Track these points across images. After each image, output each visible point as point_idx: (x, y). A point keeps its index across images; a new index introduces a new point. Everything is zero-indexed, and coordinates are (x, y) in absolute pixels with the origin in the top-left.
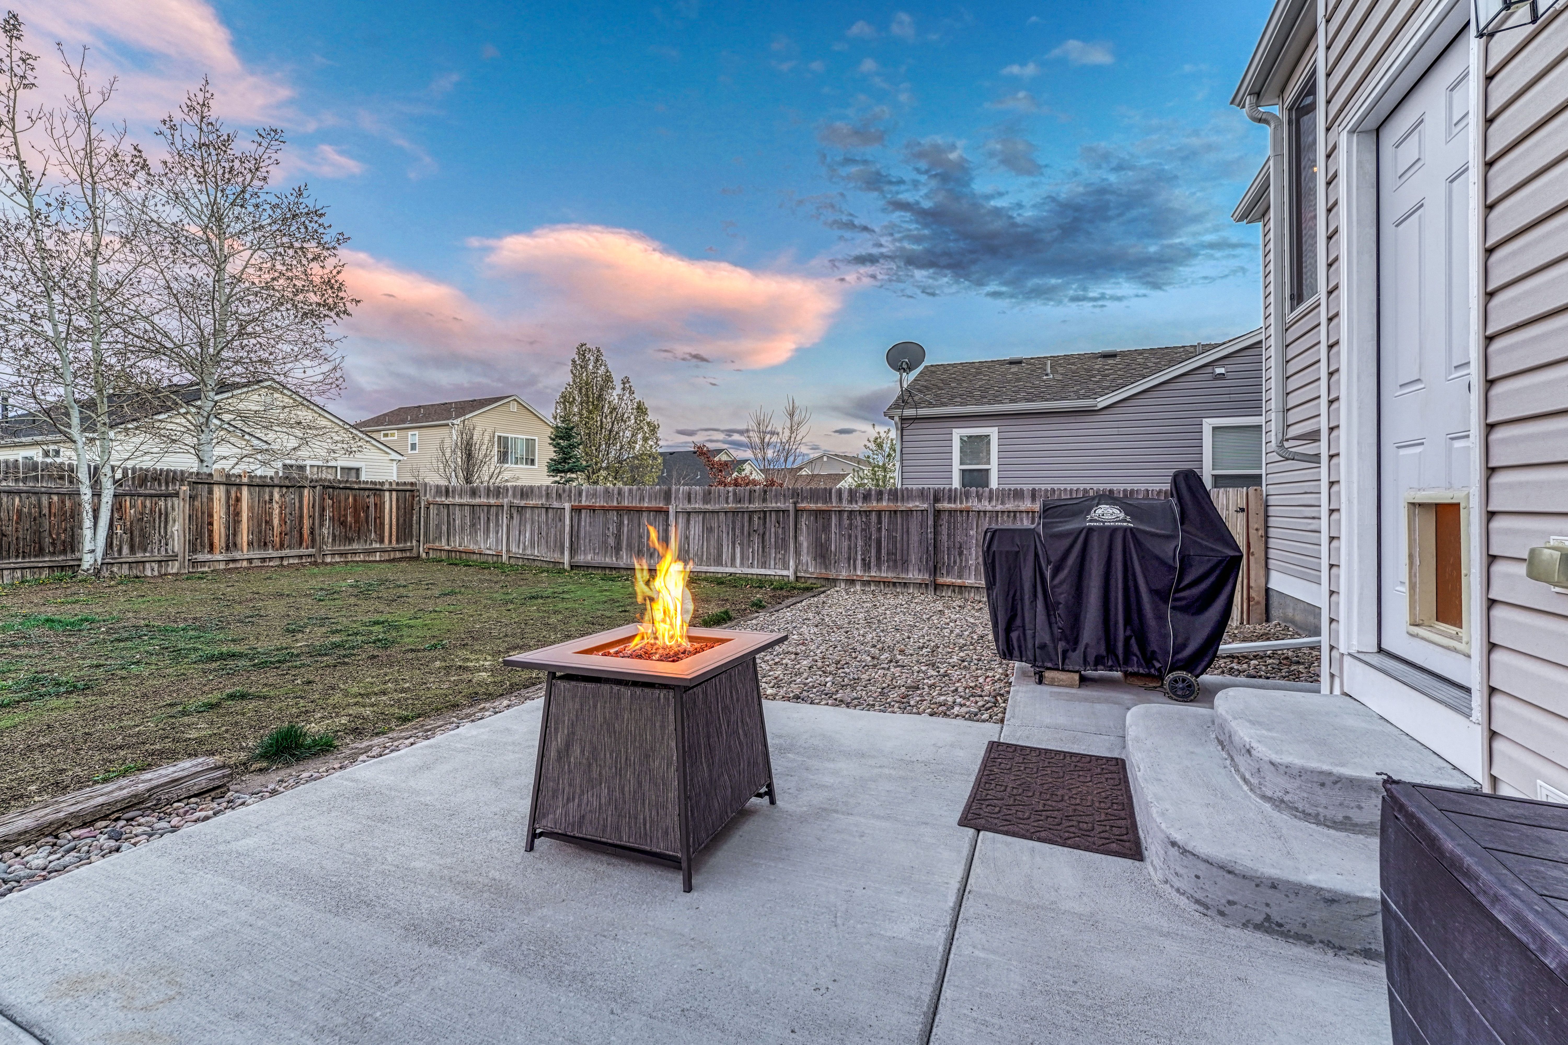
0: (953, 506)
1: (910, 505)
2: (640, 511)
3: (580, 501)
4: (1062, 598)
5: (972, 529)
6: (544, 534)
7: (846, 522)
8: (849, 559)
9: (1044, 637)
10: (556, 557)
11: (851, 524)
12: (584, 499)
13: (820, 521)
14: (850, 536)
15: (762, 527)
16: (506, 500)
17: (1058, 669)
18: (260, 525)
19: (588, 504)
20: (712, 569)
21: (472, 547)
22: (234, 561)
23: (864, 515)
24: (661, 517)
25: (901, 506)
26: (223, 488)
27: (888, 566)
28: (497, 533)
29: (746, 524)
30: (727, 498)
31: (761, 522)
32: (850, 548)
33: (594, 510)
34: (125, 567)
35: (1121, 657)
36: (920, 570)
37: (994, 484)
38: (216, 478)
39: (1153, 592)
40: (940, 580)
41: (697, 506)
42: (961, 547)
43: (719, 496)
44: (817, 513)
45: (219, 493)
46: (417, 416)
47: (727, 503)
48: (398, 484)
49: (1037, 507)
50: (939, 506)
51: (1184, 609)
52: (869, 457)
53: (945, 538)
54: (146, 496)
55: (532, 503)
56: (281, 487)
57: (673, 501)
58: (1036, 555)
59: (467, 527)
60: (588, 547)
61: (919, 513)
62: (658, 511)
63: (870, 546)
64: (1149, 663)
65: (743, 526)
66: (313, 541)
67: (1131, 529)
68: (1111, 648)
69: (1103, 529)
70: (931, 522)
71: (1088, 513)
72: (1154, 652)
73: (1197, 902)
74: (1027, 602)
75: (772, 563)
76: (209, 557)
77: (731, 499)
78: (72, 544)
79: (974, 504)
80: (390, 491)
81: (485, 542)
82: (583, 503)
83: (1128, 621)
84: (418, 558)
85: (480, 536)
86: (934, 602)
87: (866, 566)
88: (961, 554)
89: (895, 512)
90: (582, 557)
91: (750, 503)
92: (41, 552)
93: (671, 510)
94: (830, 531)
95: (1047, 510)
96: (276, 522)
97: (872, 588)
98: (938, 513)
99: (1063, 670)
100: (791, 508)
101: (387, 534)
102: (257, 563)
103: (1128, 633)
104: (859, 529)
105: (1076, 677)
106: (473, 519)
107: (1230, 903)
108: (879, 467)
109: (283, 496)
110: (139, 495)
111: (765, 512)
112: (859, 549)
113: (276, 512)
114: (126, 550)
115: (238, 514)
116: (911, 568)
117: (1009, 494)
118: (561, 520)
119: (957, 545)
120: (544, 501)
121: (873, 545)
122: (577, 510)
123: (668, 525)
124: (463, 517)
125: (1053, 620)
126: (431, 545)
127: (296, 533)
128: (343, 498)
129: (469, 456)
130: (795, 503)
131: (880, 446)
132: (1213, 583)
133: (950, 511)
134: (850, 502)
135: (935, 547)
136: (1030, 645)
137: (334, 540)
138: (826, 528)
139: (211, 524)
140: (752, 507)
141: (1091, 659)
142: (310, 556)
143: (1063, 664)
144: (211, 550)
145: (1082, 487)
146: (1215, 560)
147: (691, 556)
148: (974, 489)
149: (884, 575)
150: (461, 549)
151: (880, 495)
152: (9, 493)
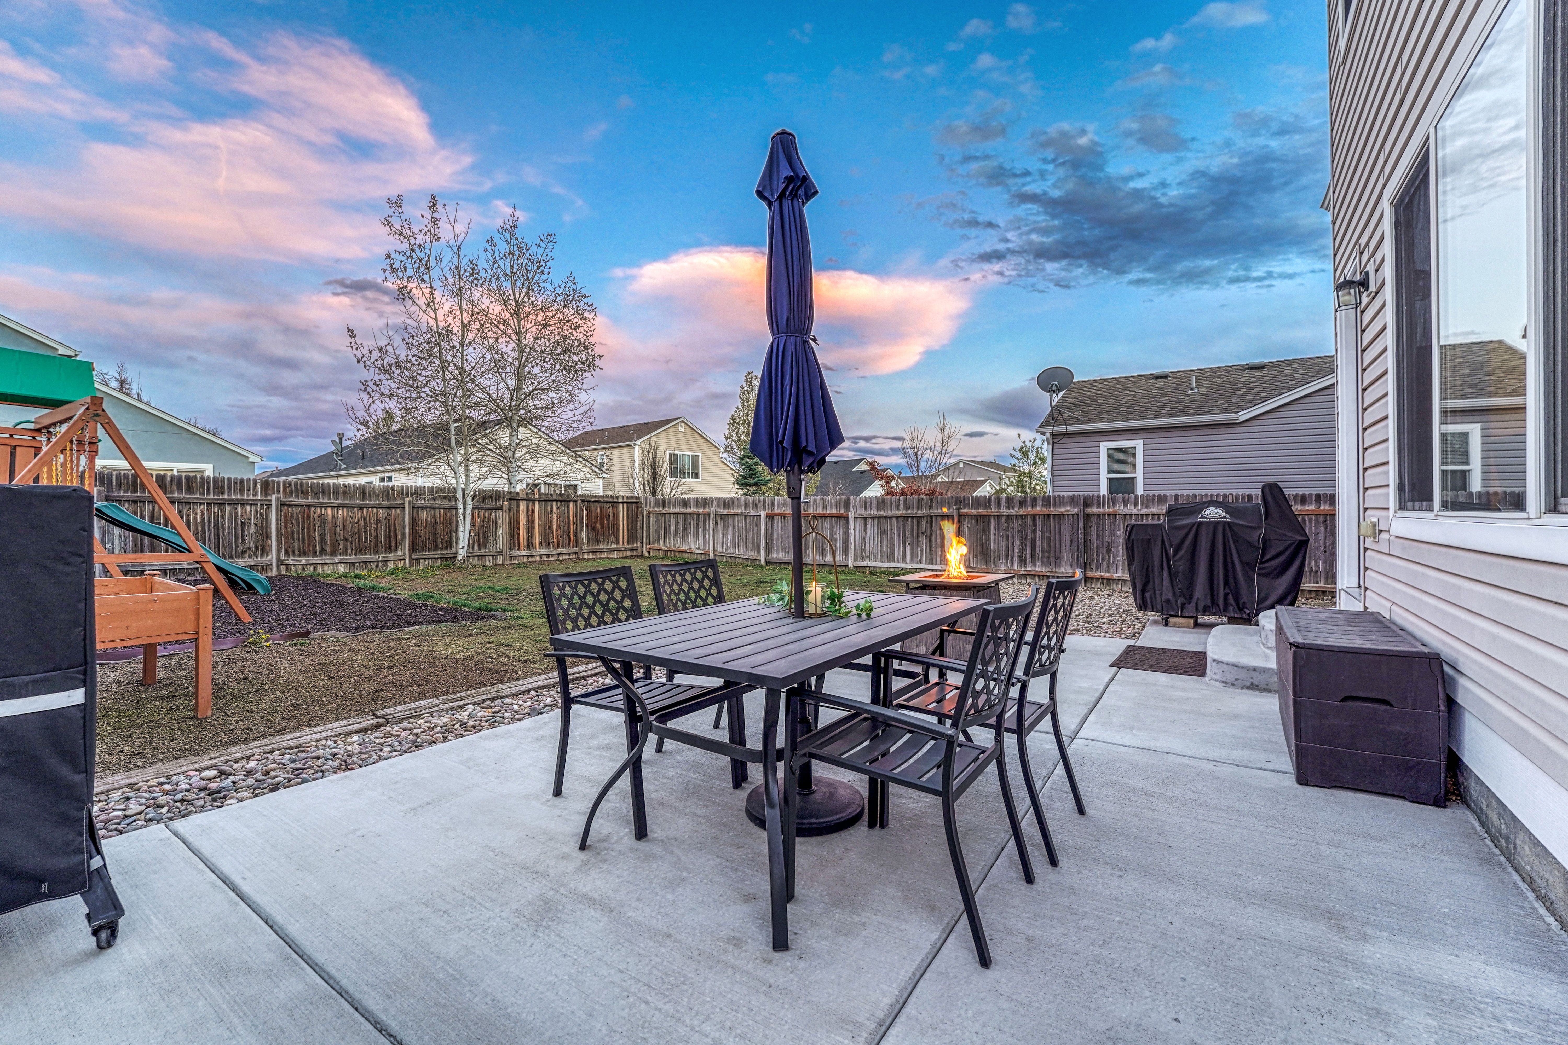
0: (1101, 510)
1: (1062, 510)
2: (823, 517)
3: (773, 510)
4: (1181, 569)
5: (1119, 530)
6: (743, 536)
7: (1004, 525)
8: (1007, 556)
9: (1168, 594)
10: (754, 555)
11: (1008, 527)
12: (776, 507)
13: (981, 524)
14: (1007, 536)
15: (929, 530)
16: (712, 509)
17: (1177, 616)
18: (545, 530)
19: (779, 511)
20: (886, 565)
21: (685, 547)
22: (532, 556)
23: (1019, 518)
24: (842, 522)
25: (1054, 511)
26: (524, 502)
27: (1042, 562)
28: (705, 536)
29: (915, 527)
30: (898, 506)
31: (929, 525)
32: (1007, 547)
33: (785, 517)
34: (476, 558)
35: (1221, 607)
36: (1071, 566)
37: (1140, 490)
38: (521, 496)
39: (1243, 564)
40: (1090, 574)
41: (872, 512)
42: (1108, 546)
43: (891, 504)
44: (977, 517)
45: (522, 506)
46: (603, 438)
47: (898, 509)
48: (627, 497)
49: (1164, 509)
50: (1089, 510)
51: (1266, 575)
52: (1015, 465)
53: (1094, 538)
54: (488, 509)
55: (733, 511)
56: (557, 501)
57: (851, 509)
58: (1163, 541)
59: (680, 532)
60: (780, 547)
61: (1071, 517)
62: (839, 517)
63: (1026, 545)
64: (1241, 610)
65: (912, 529)
66: (577, 542)
67: (1228, 523)
68: (1214, 601)
69: (1210, 523)
70: (1081, 524)
71: (1200, 513)
72: (1244, 603)
73: (1223, 682)
74: (1156, 573)
75: (939, 559)
76: (518, 552)
77: (901, 506)
78: (450, 543)
79: (1121, 508)
80: (623, 503)
81: (695, 543)
82: (775, 511)
83: (1226, 583)
84: (642, 556)
85: (691, 539)
86: (1085, 591)
87: (1023, 562)
88: (1109, 551)
89: (1049, 516)
90: (775, 555)
91: (918, 509)
92: (436, 548)
93: (850, 516)
94: (989, 532)
95: (1171, 511)
96: (554, 527)
97: (1028, 581)
98: (1087, 517)
99: (1182, 617)
100: (955, 513)
101: (621, 537)
102: (544, 558)
103: (1227, 591)
104: (1016, 530)
105: (1192, 621)
106: (684, 525)
107: (1236, 680)
108: (1025, 473)
109: (558, 508)
110: (482, 509)
111: (932, 517)
112: (1016, 547)
113: (554, 520)
114: (476, 548)
115: (533, 522)
116: (1063, 563)
117: (1153, 500)
118: (758, 525)
119: (1106, 544)
120: (743, 510)
121: (1029, 544)
122: (770, 517)
123: (847, 528)
124: (677, 523)
125: (1175, 583)
126: (651, 546)
127: (566, 536)
128: (593, 509)
129: (655, 473)
130: (958, 509)
131: (1025, 454)
132: (1288, 558)
133: (1099, 515)
134: (1008, 508)
135: (1085, 546)
136: (1159, 600)
137: (589, 541)
138: (986, 530)
139: (518, 529)
140: (920, 513)
141: (1201, 608)
142: (575, 553)
143: (1182, 611)
144: (519, 549)
145: (1222, 492)
146: (1288, 543)
147: (868, 554)
148: (1120, 495)
149: (1038, 569)
150: (675, 549)
151: (1034, 502)
152: (422, 508)
